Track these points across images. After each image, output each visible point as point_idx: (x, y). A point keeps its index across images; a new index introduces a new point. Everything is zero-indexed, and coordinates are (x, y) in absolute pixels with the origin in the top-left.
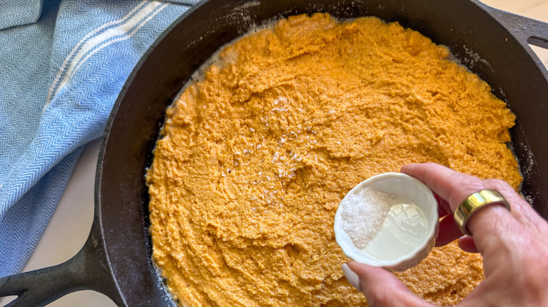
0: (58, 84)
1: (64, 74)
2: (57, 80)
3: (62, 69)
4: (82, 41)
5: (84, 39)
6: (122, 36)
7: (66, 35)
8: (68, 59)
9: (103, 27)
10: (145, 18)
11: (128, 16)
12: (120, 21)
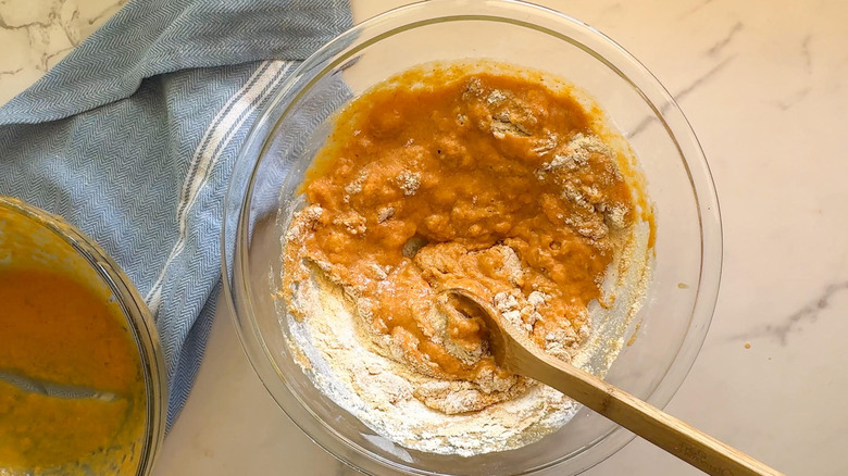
0: (192, 179)
1: (196, 168)
2: (189, 175)
3: (193, 163)
4: (210, 128)
5: (212, 125)
6: (247, 110)
7: (186, 122)
8: (198, 151)
9: (227, 105)
10: (271, 83)
11: (249, 82)
12: (241, 91)
